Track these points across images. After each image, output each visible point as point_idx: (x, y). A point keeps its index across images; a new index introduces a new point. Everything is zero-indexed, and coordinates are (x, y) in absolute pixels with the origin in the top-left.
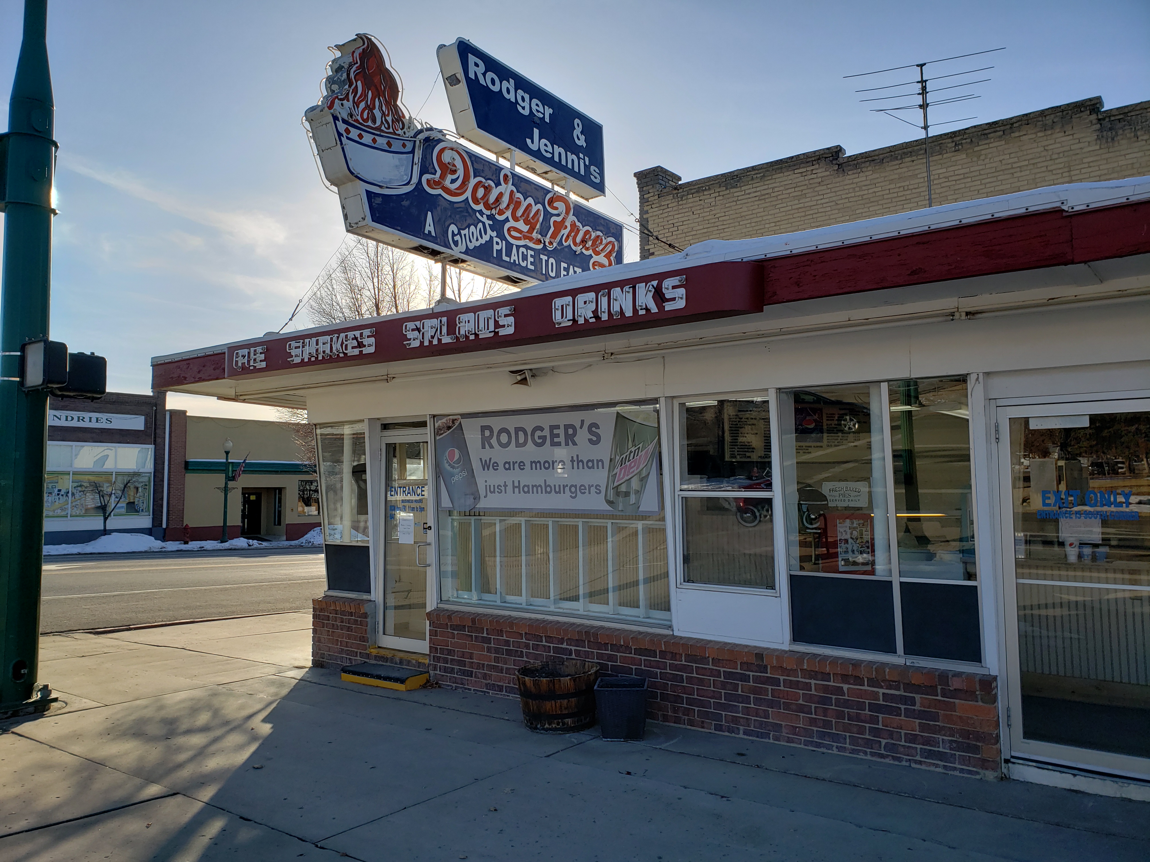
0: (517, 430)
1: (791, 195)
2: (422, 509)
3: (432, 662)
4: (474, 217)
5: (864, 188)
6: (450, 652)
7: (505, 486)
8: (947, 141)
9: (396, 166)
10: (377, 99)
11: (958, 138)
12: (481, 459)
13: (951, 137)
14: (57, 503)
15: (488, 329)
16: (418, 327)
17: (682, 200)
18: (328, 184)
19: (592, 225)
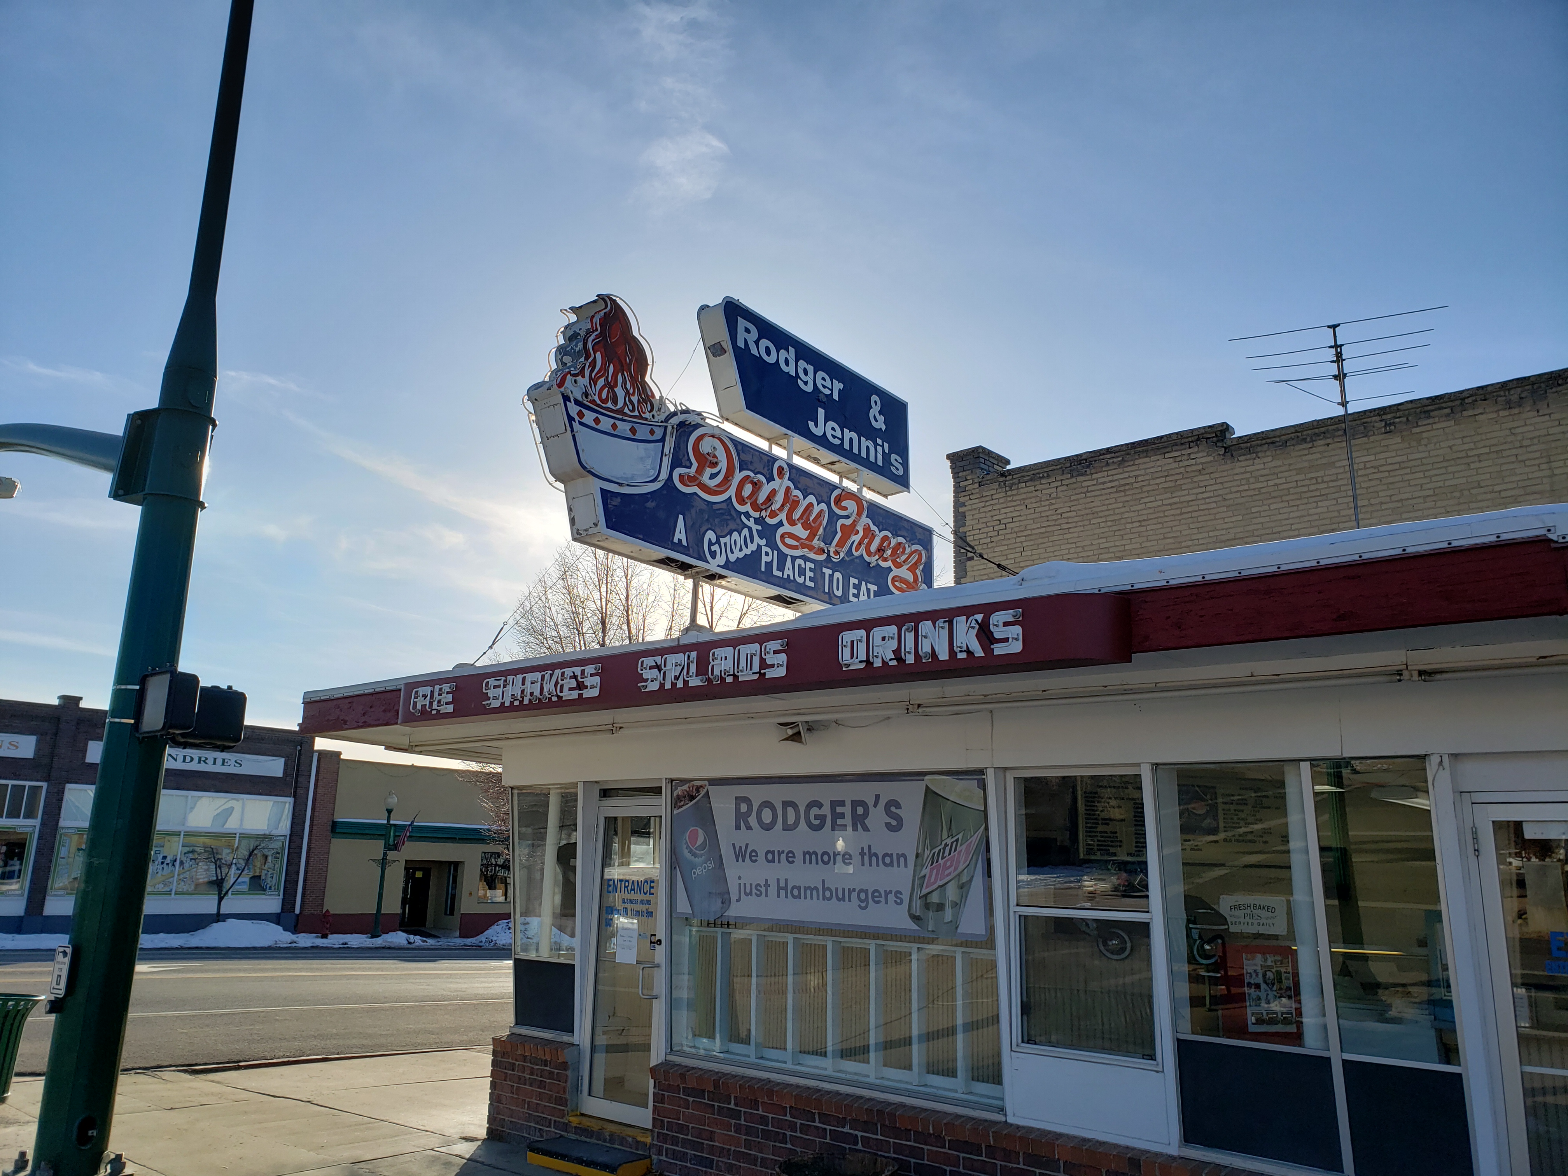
0: (786, 804)
1: (1161, 486)
2: (650, 914)
3: (655, 1143)
4: (738, 521)
5: (1261, 479)
6: (682, 1129)
7: (767, 885)
8: (1373, 419)
9: (641, 458)
10: (620, 374)
11: (1389, 416)
12: (734, 845)
13: (1379, 415)
14: (159, 874)
15: (751, 669)
16: (659, 664)
17: (1011, 490)
18: (552, 479)
19: (891, 528)
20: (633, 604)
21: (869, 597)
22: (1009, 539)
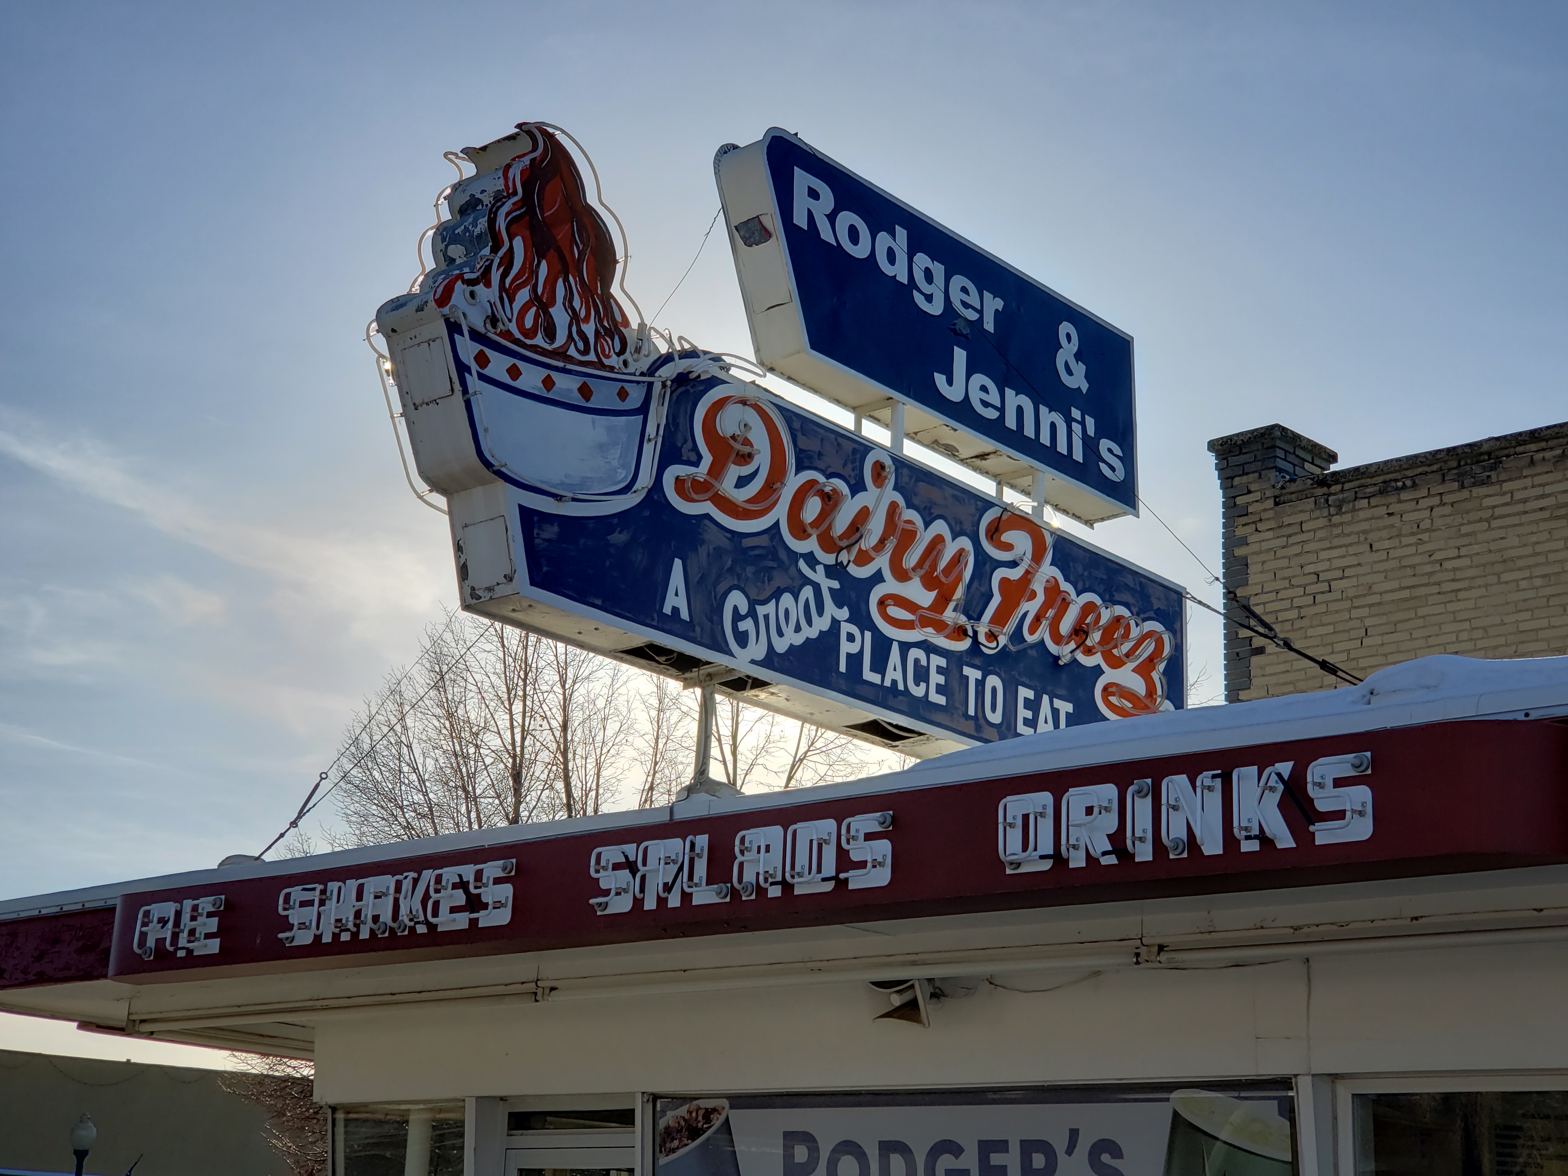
0: (888, 1147)
4: (792, 570)
9: (600, 446)
10: (560, 282)
15: (819, 871)
16: (631, 859)
17: (1339, 512)
18: (422, 487)
19: (1101, 588)
20: (576, 739)
21: (1056, 725)
22: (1337, 612)
